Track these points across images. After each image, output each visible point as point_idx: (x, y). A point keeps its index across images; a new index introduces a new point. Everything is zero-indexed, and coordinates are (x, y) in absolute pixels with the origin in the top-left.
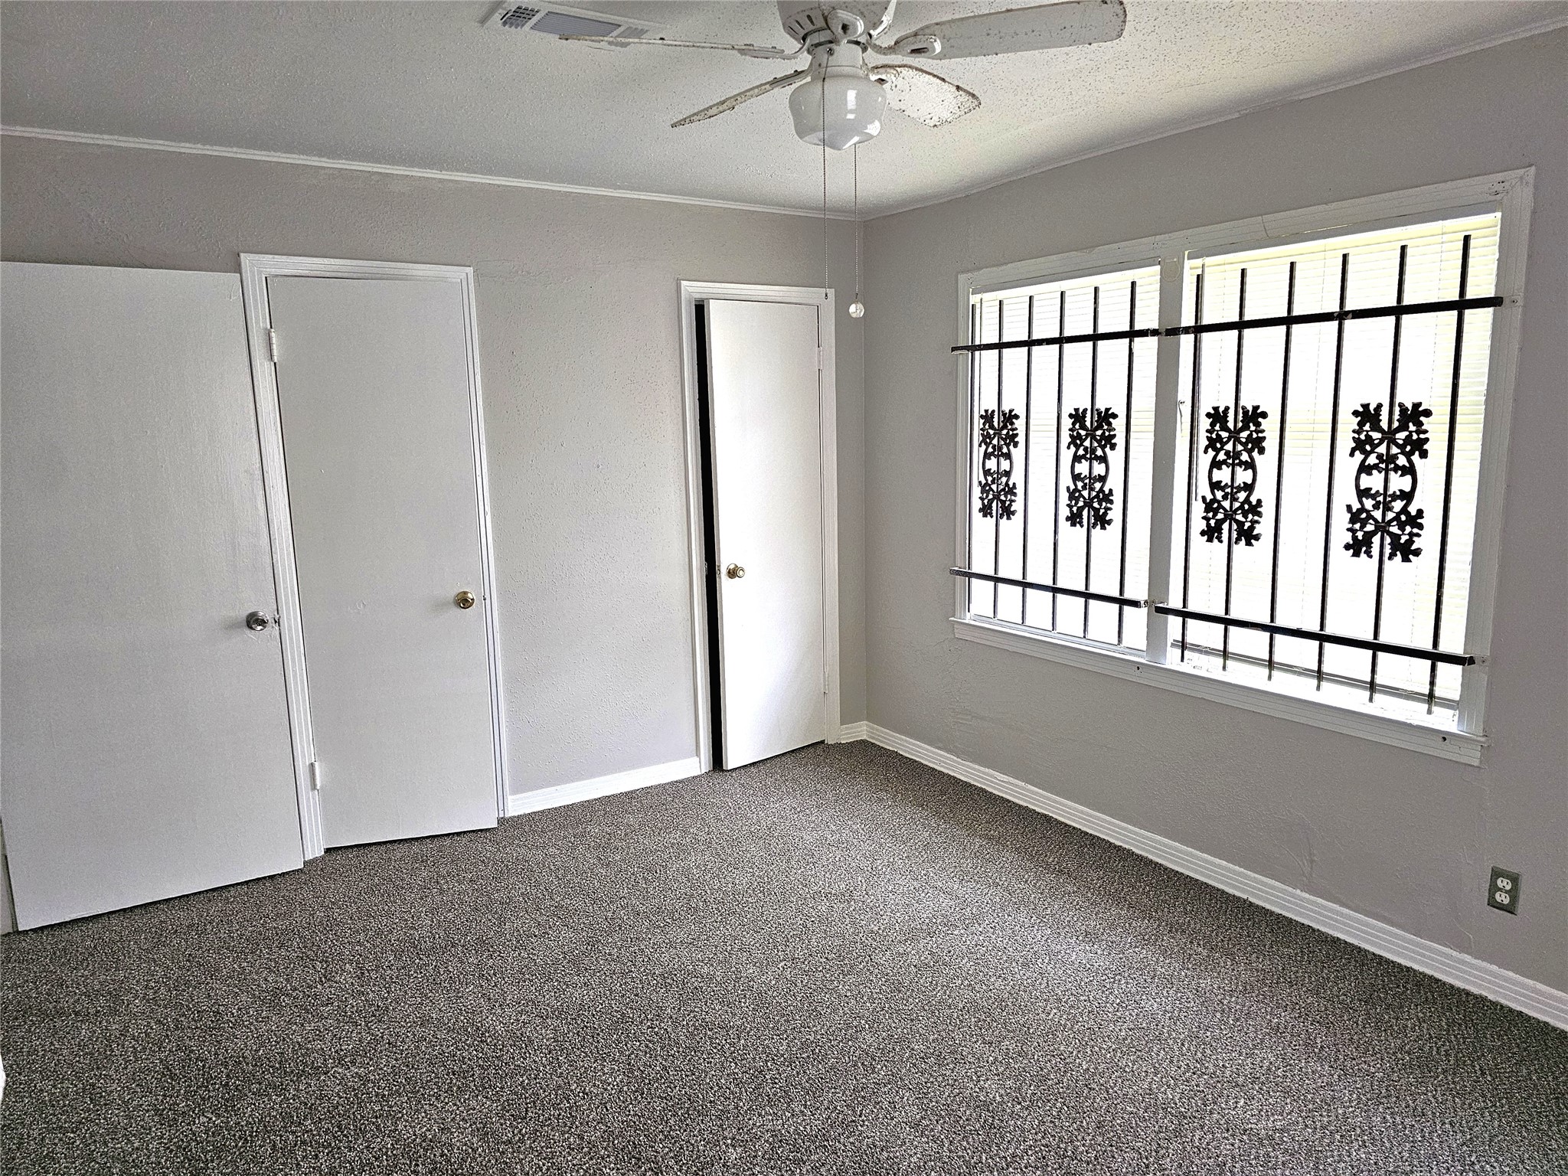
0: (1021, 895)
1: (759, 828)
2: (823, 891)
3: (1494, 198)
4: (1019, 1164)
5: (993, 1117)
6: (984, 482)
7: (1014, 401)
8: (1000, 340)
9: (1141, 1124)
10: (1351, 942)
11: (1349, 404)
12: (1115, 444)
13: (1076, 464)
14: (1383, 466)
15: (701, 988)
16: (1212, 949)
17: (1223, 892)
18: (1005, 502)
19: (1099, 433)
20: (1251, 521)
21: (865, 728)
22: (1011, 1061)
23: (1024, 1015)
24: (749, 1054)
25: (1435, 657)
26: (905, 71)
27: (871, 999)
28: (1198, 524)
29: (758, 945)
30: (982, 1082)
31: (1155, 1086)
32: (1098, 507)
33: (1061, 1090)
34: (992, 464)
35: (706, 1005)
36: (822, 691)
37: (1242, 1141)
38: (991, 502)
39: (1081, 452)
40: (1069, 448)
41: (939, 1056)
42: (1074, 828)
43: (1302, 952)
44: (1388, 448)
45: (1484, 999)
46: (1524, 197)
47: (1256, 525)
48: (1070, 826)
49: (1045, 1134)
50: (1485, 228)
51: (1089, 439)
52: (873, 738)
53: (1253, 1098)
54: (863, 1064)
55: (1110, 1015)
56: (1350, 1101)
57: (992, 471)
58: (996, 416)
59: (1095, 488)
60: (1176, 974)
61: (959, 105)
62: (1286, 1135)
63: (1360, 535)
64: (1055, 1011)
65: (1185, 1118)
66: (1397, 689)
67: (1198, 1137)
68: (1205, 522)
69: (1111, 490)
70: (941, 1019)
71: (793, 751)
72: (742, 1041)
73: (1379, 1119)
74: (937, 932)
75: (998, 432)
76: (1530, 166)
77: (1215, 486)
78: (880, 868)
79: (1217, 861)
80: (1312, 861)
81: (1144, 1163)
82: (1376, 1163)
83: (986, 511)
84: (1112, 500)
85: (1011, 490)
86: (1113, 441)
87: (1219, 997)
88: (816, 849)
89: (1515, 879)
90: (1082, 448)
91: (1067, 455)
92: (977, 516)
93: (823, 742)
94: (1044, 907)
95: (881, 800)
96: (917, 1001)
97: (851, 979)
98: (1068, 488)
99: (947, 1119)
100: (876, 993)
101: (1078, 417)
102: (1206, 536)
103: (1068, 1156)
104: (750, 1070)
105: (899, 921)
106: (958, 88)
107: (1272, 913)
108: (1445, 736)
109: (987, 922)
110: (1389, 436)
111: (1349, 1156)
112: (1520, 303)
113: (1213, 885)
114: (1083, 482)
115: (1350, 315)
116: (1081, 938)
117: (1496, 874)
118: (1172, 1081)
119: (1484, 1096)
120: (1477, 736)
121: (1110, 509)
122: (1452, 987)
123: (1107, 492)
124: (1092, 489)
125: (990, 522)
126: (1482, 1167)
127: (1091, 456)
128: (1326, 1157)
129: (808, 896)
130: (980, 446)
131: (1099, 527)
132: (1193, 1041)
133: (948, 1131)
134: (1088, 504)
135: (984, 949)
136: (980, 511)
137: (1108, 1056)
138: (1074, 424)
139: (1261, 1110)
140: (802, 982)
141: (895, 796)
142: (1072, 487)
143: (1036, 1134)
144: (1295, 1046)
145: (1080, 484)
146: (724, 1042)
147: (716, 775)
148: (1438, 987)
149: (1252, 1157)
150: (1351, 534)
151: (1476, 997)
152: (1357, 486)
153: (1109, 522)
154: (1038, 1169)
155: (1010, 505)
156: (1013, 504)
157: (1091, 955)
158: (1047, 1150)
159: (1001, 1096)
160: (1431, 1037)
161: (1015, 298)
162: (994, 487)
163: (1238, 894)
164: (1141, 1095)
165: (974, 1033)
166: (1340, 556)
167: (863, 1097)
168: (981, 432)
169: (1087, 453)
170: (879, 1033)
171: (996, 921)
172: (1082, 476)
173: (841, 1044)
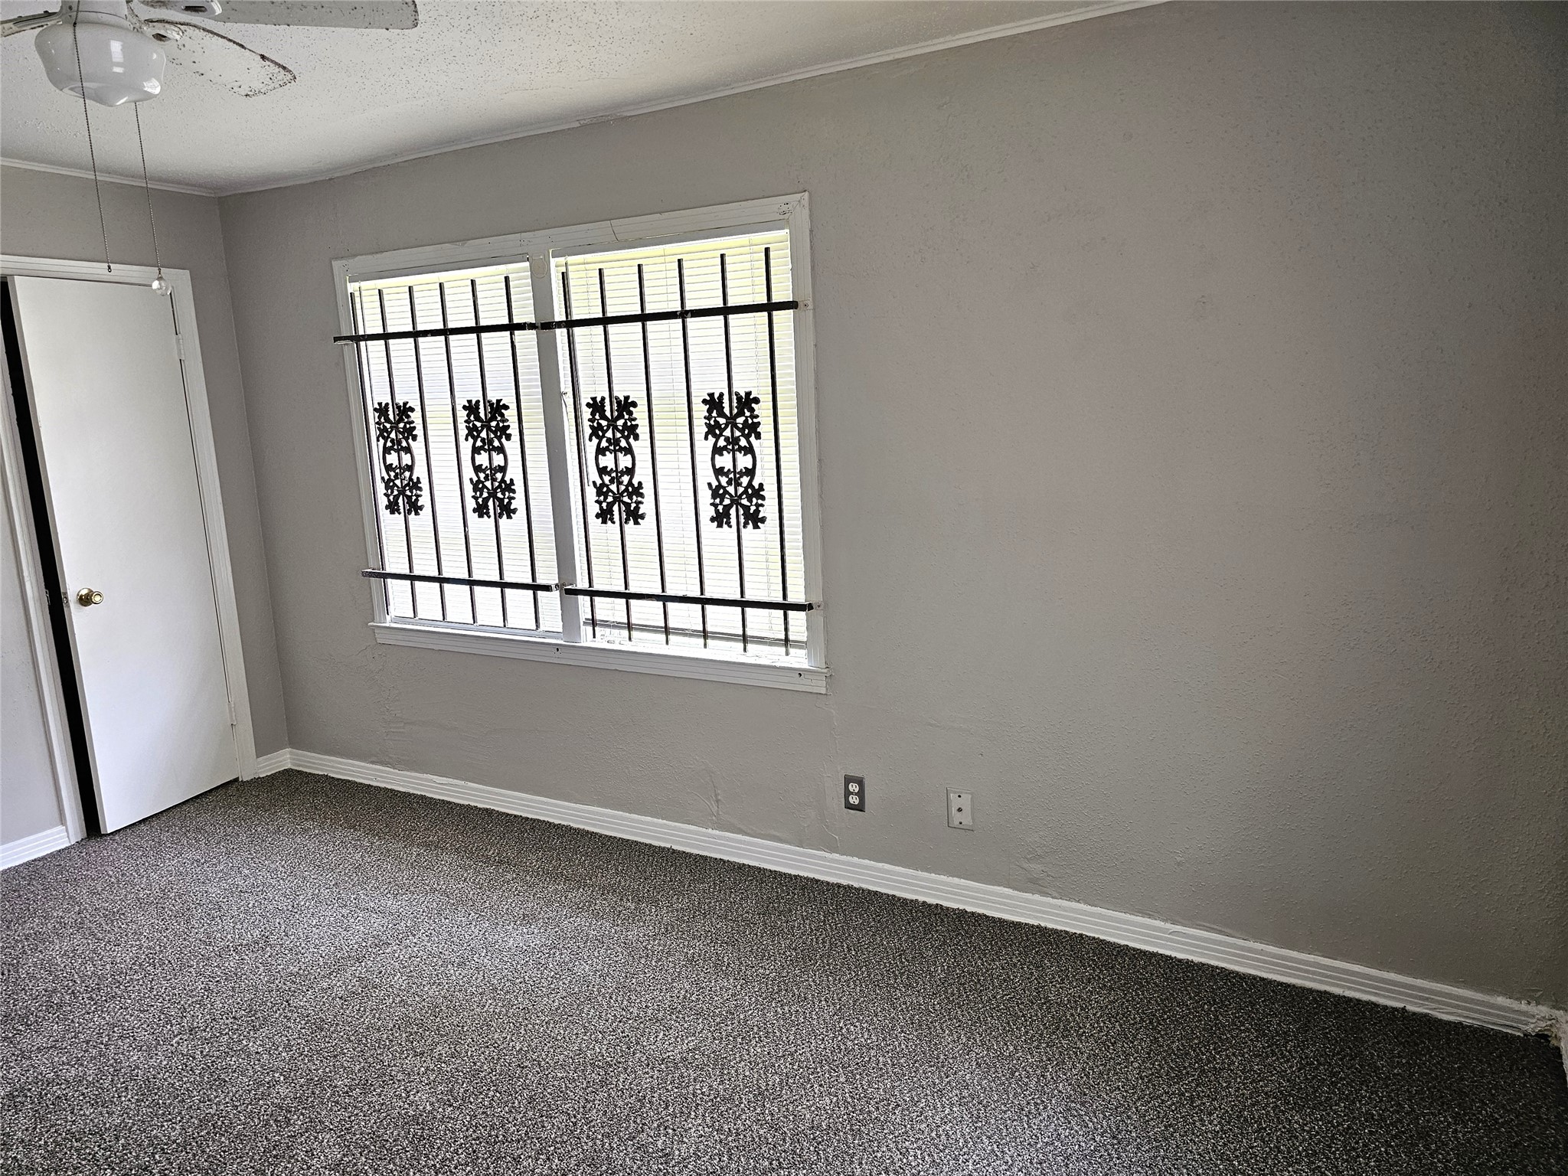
0: (459, 895)
1: (148, 892)
2: (231, 945)
3: (782, 217)
4: (448, 1166)
5: (423, 1129)
6: (386, 477)
7: (406, 394)
8: (384, 331)
9: (570, 1086)
10: (753, 865)
11: (699, 394)
12: (510, 435)
13: (476, 455)
14: (730, 447)
15: (66, 1095)
16: (639, 900)
17: (651, 846)
18: (411, 497)
19: (494, 424)
20: (635, 502)
21: (288, 756)
22: (443, 1065)
23: (458, 1015)
24: (131, 1153)
25: (786, 607)
26: (190, 30)
27: (288, 1047)
28: (593, 509)
29: (145, 1026)
30: (412, 1097)
31: (584, 1045)
32: (502, 497)
33: (494, 1078)
34: (392, 459)
35: (72, 1113)
36: (229, 724)
37: (660, 1071)
38: (396, 498)
39: (479, 443)
40: (467, 439)
41: (365, 1084)
42: (515, 816)
43: (714, 883)
44: (732, 432)
45: (850, 887)
46: (802, 216)
47: (640, 505)
48: (511, 815)
49: (477, 1127)
50: (779, 239)
51: (485, 430)
52: (299, 766)
53: (671, 1028)
54: (276, 1120)
55: (544, 989)
56: (750, 1005)
57: (394, 466)
58: (391, 409)
59: (496, 478)
60: (607, 932)
61: (270, 76)
62: (697, 1052)
63: (720, 508)
64: (490, 1002)
65: (611, 1066)
66: (763, 638)
67: (621, 1080)
68: (598, 505)
69: (512, 480)
70: (369, 1045)
71: (197, 797)
72: (122, 1141)
73: (772, 1014)
74: (366, 956)
75: (395, 426)
76: (805, 191)
77: (602, 471)
78: (302, 903)
79: (643, 818)
80: (717, 801)
81: (572, 1122)
82: (769, 1053)
83: (393, 507)
84: (514, 490)
85: (416, 485)
86: (508, 432)
87: (644, 944)
88: (225, 900)
89: (860, 782)
90: (480, 439)
91: (466, 447)
92: (384, 514)
93: (236, 780)
94: (482, 901)
95: (306, 831)
96: (342, 1034)
97: (265, 1031)
98: (471, 480)
99: (373, 1147)
100: (294, 1039)
101: (472, 408)
102: (601, 519)
103: (499, 1141)
104: (131, 1170)
105: (324, 955)
106: (263, 57)
107: (691, 855)
108: (800, 673)
109: (422, 931)
110: (731, 421)
111: (748, 1054)
112: (811, 306)
113: (642, 841)
114: (484, 473)
115: (690, 314)
116: (518, 922)
117: (848, 780)
118: (601, 1035)
119: (849, 969)
120: (822, 669)
121: (514, 498)
122: (828, 883)
123: (508, 482)
124: (494, 480)
125: (399, 518)
126: (848, 1029)
127: (489, 447)
128: (730, 1061)
129: (213, 954)
130: (378, 440)
131: (505, 516)
132: (620, 991)
133: (372, 1160)
134: (492, 494)
135: (418, 959)
136: (386, 508)
137: (541, 1030)
138: (468, 416)
139: (677, 1037)
140: (202, 1052)
141: (323, 823)
142: (475, 479)
143: (467, 1130)
144: (707, 969)
145: (482, 476)
146: (96, 1149)
147: (92, 842)
148: (818, 887)
149: (669, 1082)
150: (714, 508)
151: (844, 887)
152: (713, 465)
153: (514, 511)
154: (468, 1165)
155: (417, 500)
156: (419, 498)
157: (528, 936)
158: (478, 1142)
159: (432, 1104)
160: (812, 930)
161: (395, 287)
162: (398, 482)
163: (663, 845)
164: (571, 1057)
165: (404, 1049)
166: (708, 528)
167: (275, 1156)
168: (377, 426)
169: (484, 444)
170: (296, 1081)
171: (432, 928)
172: (483, 467)
173: (250, 1107)
